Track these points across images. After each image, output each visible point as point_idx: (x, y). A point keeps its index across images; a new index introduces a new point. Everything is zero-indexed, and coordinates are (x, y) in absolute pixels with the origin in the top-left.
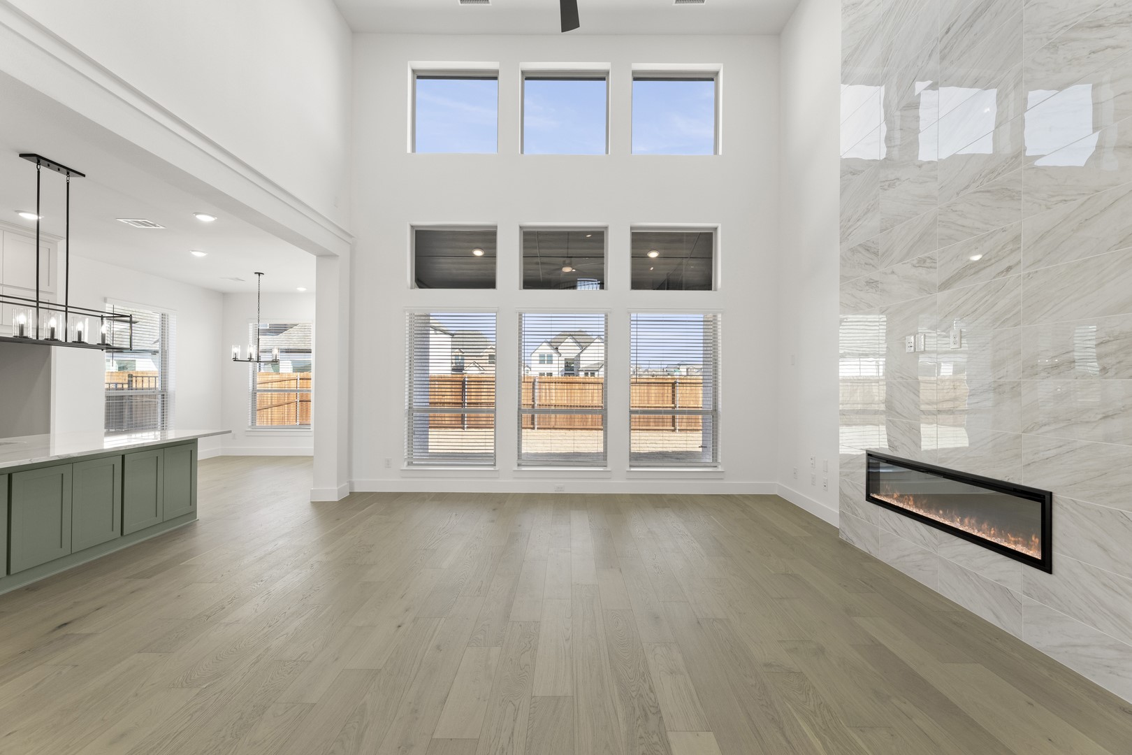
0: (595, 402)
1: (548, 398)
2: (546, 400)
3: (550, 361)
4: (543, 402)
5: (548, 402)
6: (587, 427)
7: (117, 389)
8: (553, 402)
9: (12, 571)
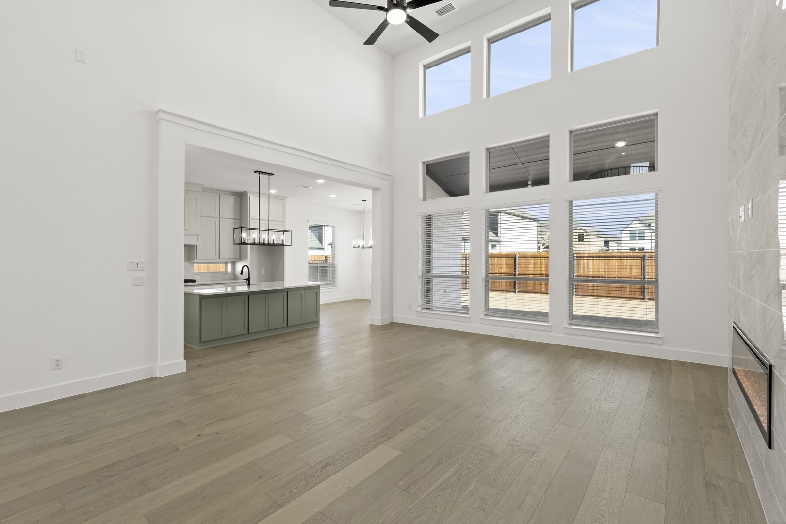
0: (633, 274)
1: (586, 270)
2: (584, 271)
3: (642, 238)
4: (581, 273)
5: (586, 274)
6: (626, 296)
7: (315, 263)
8: (591, 273)
9: (250, 332)
